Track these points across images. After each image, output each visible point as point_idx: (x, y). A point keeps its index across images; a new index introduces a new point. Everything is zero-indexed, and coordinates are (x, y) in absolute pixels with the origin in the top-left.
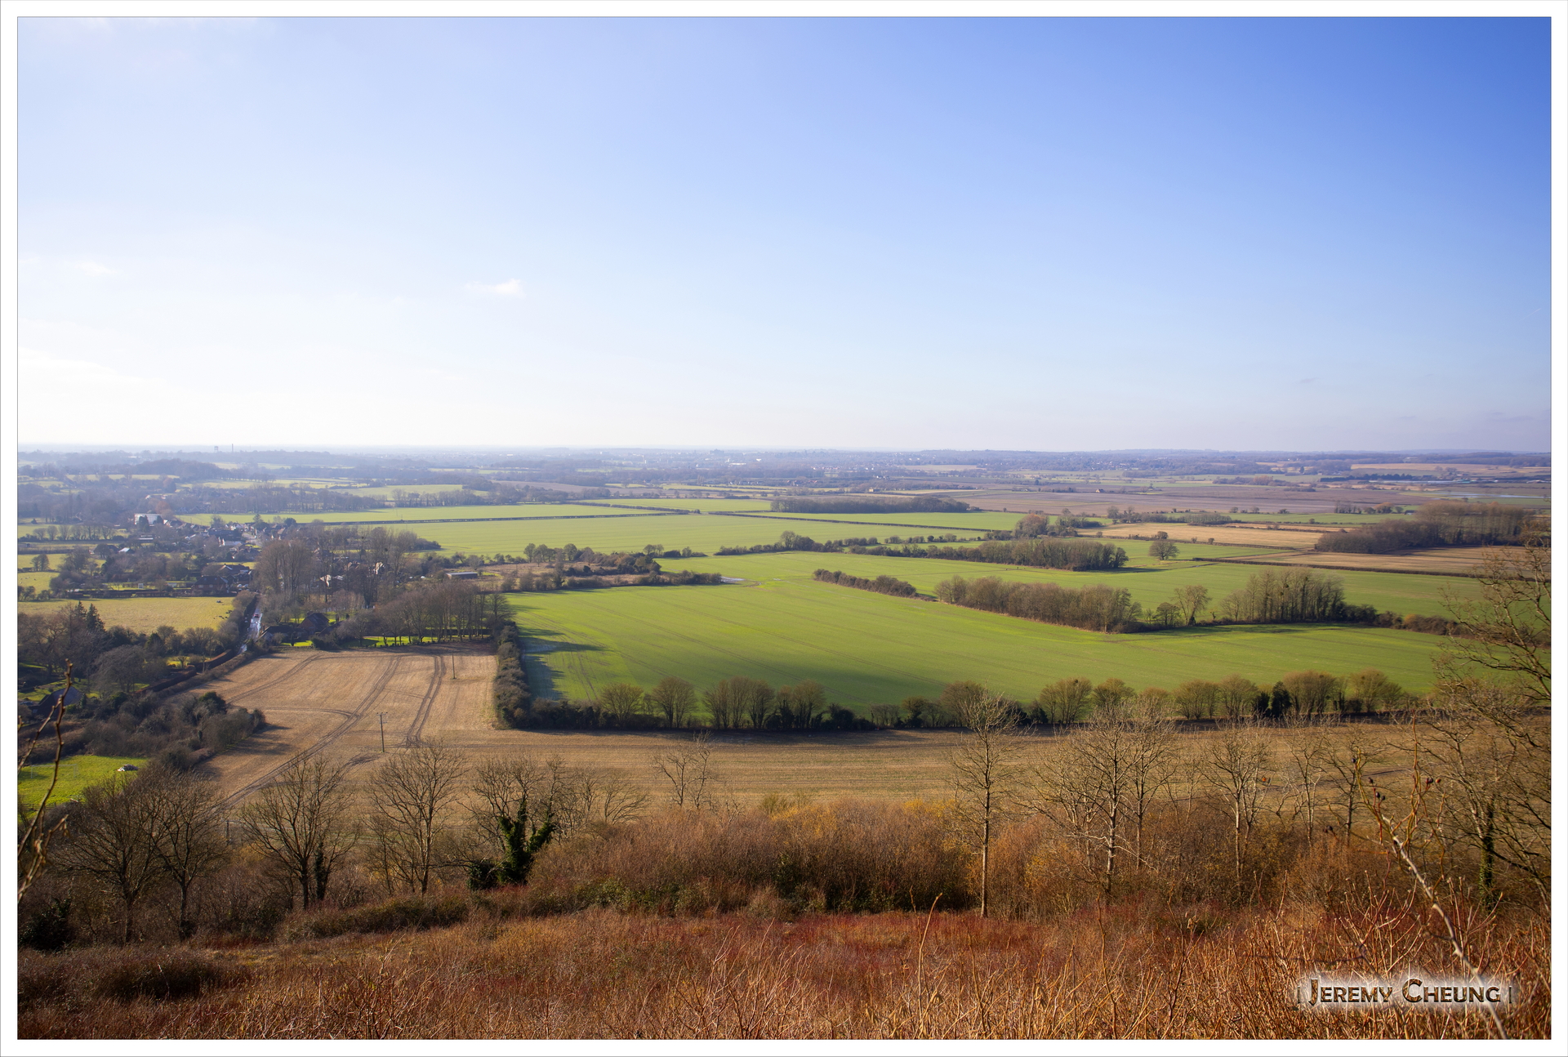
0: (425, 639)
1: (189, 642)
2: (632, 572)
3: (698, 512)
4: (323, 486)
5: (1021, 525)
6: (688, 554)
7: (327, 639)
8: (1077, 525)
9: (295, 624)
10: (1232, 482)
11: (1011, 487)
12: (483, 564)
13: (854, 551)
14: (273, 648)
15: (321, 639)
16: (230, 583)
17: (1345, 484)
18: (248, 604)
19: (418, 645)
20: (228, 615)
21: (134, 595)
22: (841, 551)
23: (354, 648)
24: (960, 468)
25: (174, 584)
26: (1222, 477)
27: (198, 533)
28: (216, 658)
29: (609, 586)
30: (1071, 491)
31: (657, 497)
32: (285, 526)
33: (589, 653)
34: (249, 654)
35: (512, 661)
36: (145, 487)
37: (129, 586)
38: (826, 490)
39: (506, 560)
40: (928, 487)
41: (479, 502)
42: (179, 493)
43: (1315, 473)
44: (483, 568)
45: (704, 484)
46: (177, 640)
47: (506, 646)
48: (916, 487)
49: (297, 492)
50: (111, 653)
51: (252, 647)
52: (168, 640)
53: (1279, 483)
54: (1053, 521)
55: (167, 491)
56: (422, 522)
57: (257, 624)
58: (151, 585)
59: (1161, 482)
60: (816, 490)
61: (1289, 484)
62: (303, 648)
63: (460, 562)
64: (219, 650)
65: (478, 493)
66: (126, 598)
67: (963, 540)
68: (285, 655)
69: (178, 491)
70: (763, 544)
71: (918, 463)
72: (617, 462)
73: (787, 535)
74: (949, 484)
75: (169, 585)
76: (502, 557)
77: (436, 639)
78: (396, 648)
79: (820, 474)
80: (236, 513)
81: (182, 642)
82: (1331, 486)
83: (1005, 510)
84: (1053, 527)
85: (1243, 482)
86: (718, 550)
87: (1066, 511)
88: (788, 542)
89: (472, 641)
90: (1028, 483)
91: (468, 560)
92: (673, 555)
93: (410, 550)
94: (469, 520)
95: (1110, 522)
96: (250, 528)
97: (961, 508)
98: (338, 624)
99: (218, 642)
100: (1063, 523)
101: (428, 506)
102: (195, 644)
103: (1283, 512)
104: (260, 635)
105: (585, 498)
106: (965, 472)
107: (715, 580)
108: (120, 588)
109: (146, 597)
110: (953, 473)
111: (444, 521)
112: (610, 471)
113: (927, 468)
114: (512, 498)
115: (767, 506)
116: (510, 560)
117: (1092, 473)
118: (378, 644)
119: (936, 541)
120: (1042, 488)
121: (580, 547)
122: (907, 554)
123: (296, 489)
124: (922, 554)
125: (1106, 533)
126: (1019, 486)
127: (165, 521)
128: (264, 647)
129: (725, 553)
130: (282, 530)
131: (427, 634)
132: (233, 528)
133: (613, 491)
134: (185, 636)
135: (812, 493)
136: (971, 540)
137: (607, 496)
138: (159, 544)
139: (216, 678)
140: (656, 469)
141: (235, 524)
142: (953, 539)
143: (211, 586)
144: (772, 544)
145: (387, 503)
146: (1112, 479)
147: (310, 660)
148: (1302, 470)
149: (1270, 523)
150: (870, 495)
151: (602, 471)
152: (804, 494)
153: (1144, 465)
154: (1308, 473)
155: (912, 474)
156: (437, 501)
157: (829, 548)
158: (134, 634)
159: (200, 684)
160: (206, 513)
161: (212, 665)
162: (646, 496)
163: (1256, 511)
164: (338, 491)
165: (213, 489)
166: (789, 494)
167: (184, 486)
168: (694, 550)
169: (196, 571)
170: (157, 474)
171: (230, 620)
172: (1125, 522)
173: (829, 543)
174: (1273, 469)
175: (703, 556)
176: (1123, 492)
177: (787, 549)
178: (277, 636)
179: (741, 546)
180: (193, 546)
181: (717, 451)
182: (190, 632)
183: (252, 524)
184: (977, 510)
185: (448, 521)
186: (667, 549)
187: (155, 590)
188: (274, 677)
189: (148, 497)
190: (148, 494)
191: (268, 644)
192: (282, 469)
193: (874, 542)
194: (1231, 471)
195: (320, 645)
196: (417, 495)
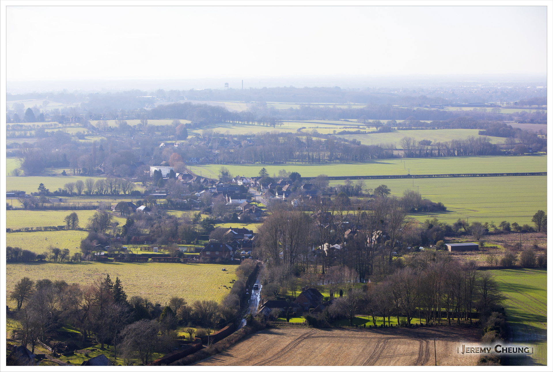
1: (196, 314)
4: (331, 132)
7: (320, 316)
9: (291, 299)
12: (487, 233)
14: (271, 323)
15: (313, 316)
16: (234, 250)
18: (250, 273)
19: (406, 326)
20: (231, 285)
21: (150, 259)
23: (345, 327)
25: (185, 248)
27: (207, 189)
28: (220, 332)
32: (289, 182)
34: (249, 328)
36: (160, 133)
37: (145, 249)
39: (512, 228)
42: (190, 140)
44: (487, 238)
46: (187, 311)
49: (304, 139)
51: (251, 322)
52: (179, 311)
55: (180, 138)
56: (430, 176)
57: (257, 296)
58: (165, 249)
62: (297, 324)
63: (463, 230)
66: (143, 262)
68: (281, 331)
69: (189, 137)
75: (180, 249)
76: (509, 224)
77: (424, 321)
78: (384, 329)
80: (244, 164)
81: (191, 314)
91: (472, 227)
94: (481, 175)
96: (256, 184)
99: (222, 316)
101: (439, 156)
102: (201, 317)
104: (260, 308)
108: (137, 251)
109: (160, 262)
111: (454, 176)
116: (516, 228)
118: (368, 324)
123: (303, 134)
127: (177, 174)
128: (262, 322)
130: (287, 186)
132: (240, 183)
134: (193, 308)
138: (171, 202)
141: (242, 179)
143: (217, 253)
145: (395, 153)
156: (449, 151)
158: (150, 304)
160: (215, 163)
161: (216, 338)
164: (347, 137)
165: (222, 135)
167: (195, 131)
169: (204, 234)
170: (170, 118)
171: (233, 292)
178: (275, 311)
180: (202, 205)
183: (257, 179)
185: (458, 176)
187: (168, 255)
189: (162, 144)
190: (162, 140)
191: (266, 320)
192: (291, 109)
195: (313, 323)
196: (428, 143)
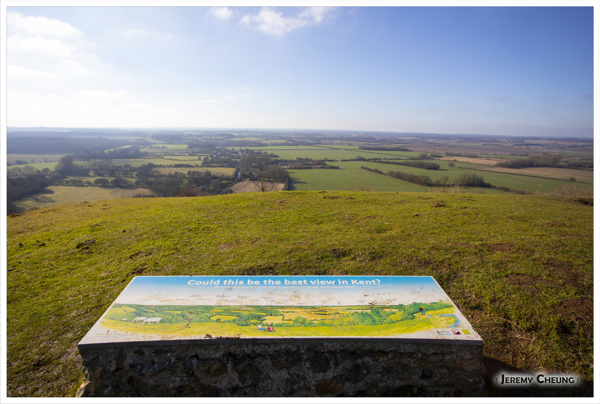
0: (271, 179)
2: (319, 165)
3: (340, 149)
4: (255, 140)
5: (419, 156)
6: (334, 161)
8: (435, 156)
9: (246, 175)
10: (487, 145)
11: (423, 144)
12: (287, 161)
13: (374, 161)
14: (242, 180)
15: (251, 178)
16: (235, 164)
17: (520, 146)
18: (238, 170)
21: (217, 167)
22: (371, 161)
24: (412, 138)
25: (224, 164)
26: (485, 143)
27: (229, 152)
29: (313, 168)
30: (439, 146)
31: (332, 144)
32: (246, 151)
33: (304, 184)
34: (237, 181)
35: (287, 185)
36: (219, 140)
37: (215, 164)
38: (375, 144)
40: (401, 144)
41: (289, 145)
42: (225, 142)
43: (513, 142)
44: (287, 163)
45: (344, 141)
46: (224, 178)
47: (286, 182)
48: (398, 144)
50: (213, 180)
51: (238, 179)
52: (223, 177)
53: (500, 145)
54: (429, 155)
56: (276, 150)
57: (239, 174)
59: (466, 144)
60: (372, 143)
61: (503, 146)
62: (248, 180)
63: (282, 161)
64: (232, 180)
65: (290, 142)
66: (215, 167)
67: (403, 159)
68: (244, 181)
70: (352, 158)
71: (402, 136)
72: (325, 134)
73: (358, 157)
74: (407, 143)
76: (291, 160)
77: (273, 179)
78: (265, 181)
79: (375, 139)
80: (237, 147)
82: (516, 147)
83: (418, 151)
84: (428, 157)
85: (490, 145)
86: (341, 160)
87: (434, 152)
88: (358, 158)
89: (281, 180)
90: (429, 143)
91: (284, 160)
92: (330, 161)
93: (272, 157)
94: (286, 150)
95: (444, 156)
96: (239, 151)
97: (407, 150)
98: (254, 175)
99: (232, 178)
100: (431, 156)
101: (278, 145)
102: (227, 179)
103: (495, 154)
104: (240, 177)
105: (315, 144)
106: (413, 139)
107: (338, 168)
110: (410, 139)
111: (281, 150)
112: (322, 137)
113: (403, 138)
114: (297, 144)
115: (358, 147)
116: (293, 161)
117: (448, 141)
118: (262, 180)
119: (396, 159)
120: (432, 145)
121: (309, 158)
122: (386, 163)
124: (390, 163)
125: (441, 159)
126: (425, 144)
127: (222, 149)
128: (240, 180)
129: (343, 161)
131: (271, 178)
132: (236, 151)
133: (321, 142)
135: (371, 144)
136: (405, 159)
137: (320, 144)
138: (221, 155)
139: (231, 186)
140: (334, 136)
142: (400, 159)
143: (231, 165)
144: (354, 158)
145: (269, 145)
146: (452, 143)
147: (249, 183)
148: (509, 142)
149: (489, 158)
150: (386, 146)
151: (320, 137)
152: (368, 145)
153: (464, 139)
154: (511, 143)
155: (399, 140)
156: (280, 144)
157: (368, 160)
158: (217, 176)
159: (229, 187)
160: (231, 146)
161: (231, 183)
162: (330, 144)
163: (487, 154)
165: (232, 141)
166: (365, 144)
167: (226, 140)
168: (335, 160)
169: (228, 161)
170: (221, 137)
171: (234, 173)
172: (449, 156)
173: (369, 159)
174: (501, 141)
175: (337, 161)
176: (453, 147)
177: (358, 160)
178: (243, 177)
179: (347, 159)
180: (228, 155)
181: (350, 132)
182: (227, 176)
184: (411, 151)
186: (329, 159)
188: (242, 186)
193: (380, 159)
194: (488, 141)
195: (251, 180)
196: (276, 143)
